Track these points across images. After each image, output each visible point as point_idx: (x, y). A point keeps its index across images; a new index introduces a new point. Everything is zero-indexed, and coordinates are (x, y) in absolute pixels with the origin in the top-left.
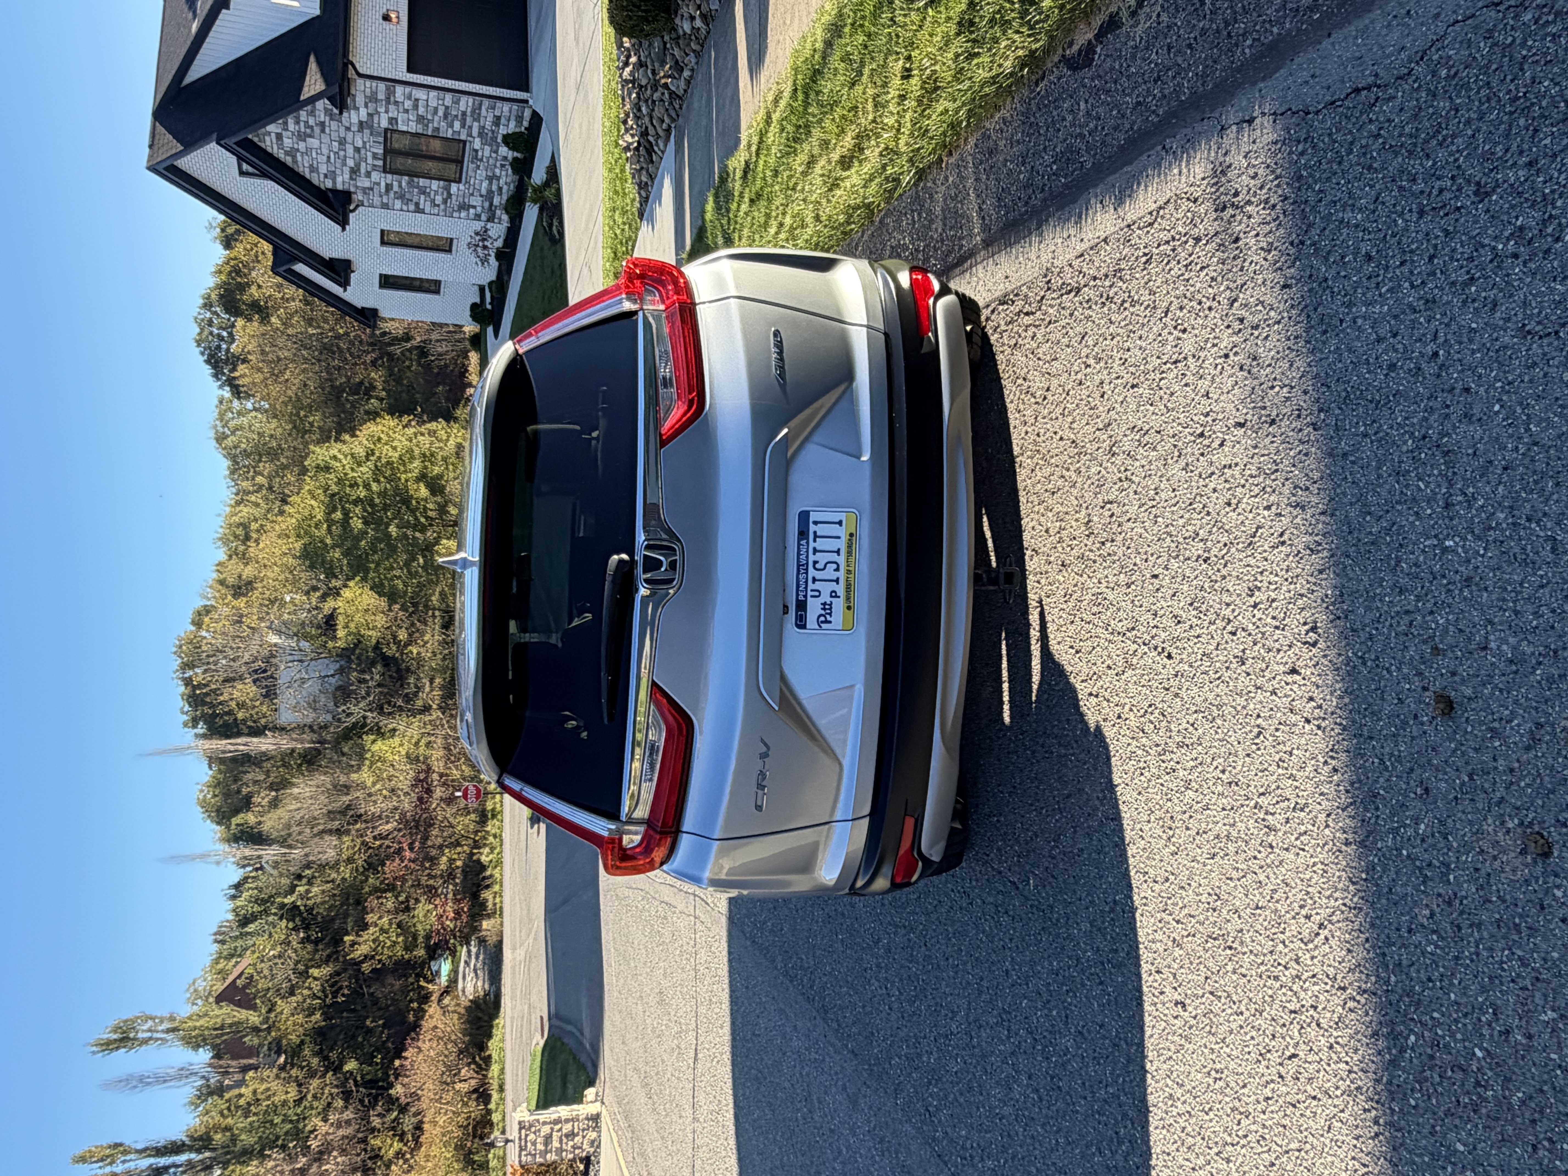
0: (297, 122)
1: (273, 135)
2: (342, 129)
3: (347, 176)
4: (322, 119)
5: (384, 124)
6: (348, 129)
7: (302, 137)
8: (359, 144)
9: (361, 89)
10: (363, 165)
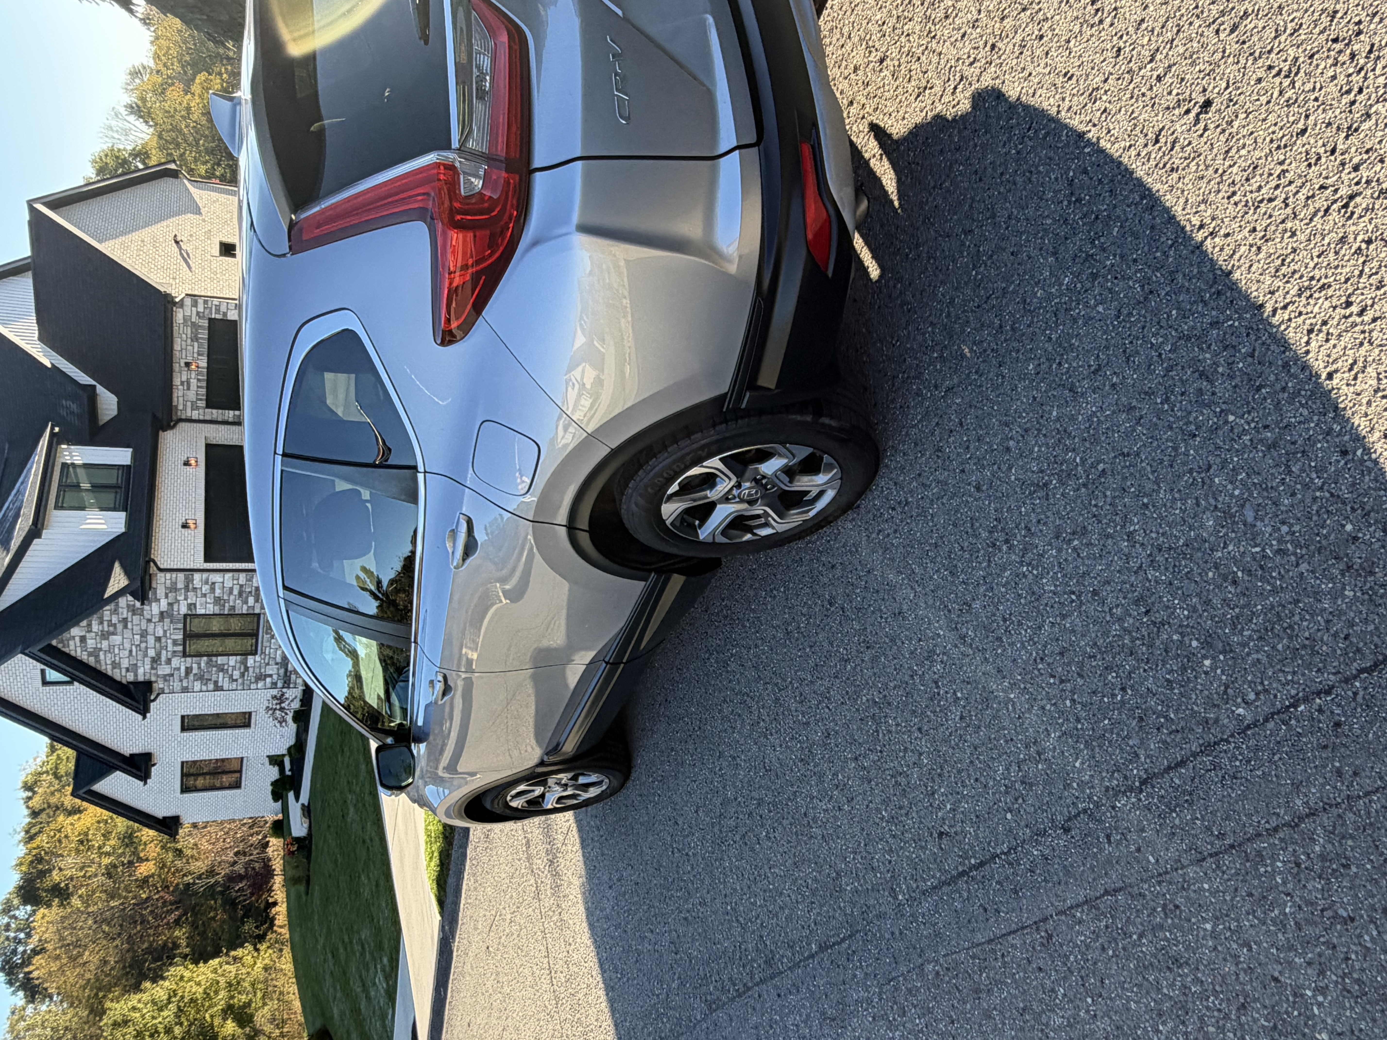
0: (101, 623)
1: (77, 639)
2: (144, 623)
3: (148, 667)
4: (125, 616)
5: (184, 610)
6: (149, 621)
7: (105, 636)
8: (160, 633)
9: (161, 582)
10: (164, 652)
